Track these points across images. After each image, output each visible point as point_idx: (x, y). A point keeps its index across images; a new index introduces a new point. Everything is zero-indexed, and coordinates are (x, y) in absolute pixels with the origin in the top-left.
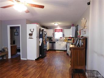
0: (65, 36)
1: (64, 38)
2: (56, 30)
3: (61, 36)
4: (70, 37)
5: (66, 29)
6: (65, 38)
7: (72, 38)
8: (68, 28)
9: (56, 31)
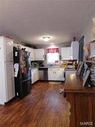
0: (62, 59)
1: (62, 62)
2: (49, 49)
3: (57, 59)
4: (70, 61)
5: (64, 47)
6: (64, 62)
7: (73, 61)
8: (67, 46)
9: (48, 51)
